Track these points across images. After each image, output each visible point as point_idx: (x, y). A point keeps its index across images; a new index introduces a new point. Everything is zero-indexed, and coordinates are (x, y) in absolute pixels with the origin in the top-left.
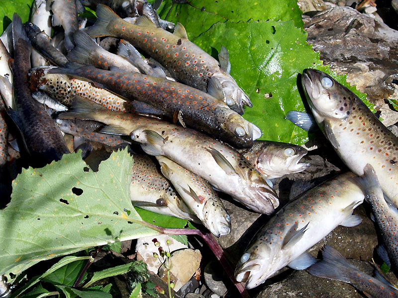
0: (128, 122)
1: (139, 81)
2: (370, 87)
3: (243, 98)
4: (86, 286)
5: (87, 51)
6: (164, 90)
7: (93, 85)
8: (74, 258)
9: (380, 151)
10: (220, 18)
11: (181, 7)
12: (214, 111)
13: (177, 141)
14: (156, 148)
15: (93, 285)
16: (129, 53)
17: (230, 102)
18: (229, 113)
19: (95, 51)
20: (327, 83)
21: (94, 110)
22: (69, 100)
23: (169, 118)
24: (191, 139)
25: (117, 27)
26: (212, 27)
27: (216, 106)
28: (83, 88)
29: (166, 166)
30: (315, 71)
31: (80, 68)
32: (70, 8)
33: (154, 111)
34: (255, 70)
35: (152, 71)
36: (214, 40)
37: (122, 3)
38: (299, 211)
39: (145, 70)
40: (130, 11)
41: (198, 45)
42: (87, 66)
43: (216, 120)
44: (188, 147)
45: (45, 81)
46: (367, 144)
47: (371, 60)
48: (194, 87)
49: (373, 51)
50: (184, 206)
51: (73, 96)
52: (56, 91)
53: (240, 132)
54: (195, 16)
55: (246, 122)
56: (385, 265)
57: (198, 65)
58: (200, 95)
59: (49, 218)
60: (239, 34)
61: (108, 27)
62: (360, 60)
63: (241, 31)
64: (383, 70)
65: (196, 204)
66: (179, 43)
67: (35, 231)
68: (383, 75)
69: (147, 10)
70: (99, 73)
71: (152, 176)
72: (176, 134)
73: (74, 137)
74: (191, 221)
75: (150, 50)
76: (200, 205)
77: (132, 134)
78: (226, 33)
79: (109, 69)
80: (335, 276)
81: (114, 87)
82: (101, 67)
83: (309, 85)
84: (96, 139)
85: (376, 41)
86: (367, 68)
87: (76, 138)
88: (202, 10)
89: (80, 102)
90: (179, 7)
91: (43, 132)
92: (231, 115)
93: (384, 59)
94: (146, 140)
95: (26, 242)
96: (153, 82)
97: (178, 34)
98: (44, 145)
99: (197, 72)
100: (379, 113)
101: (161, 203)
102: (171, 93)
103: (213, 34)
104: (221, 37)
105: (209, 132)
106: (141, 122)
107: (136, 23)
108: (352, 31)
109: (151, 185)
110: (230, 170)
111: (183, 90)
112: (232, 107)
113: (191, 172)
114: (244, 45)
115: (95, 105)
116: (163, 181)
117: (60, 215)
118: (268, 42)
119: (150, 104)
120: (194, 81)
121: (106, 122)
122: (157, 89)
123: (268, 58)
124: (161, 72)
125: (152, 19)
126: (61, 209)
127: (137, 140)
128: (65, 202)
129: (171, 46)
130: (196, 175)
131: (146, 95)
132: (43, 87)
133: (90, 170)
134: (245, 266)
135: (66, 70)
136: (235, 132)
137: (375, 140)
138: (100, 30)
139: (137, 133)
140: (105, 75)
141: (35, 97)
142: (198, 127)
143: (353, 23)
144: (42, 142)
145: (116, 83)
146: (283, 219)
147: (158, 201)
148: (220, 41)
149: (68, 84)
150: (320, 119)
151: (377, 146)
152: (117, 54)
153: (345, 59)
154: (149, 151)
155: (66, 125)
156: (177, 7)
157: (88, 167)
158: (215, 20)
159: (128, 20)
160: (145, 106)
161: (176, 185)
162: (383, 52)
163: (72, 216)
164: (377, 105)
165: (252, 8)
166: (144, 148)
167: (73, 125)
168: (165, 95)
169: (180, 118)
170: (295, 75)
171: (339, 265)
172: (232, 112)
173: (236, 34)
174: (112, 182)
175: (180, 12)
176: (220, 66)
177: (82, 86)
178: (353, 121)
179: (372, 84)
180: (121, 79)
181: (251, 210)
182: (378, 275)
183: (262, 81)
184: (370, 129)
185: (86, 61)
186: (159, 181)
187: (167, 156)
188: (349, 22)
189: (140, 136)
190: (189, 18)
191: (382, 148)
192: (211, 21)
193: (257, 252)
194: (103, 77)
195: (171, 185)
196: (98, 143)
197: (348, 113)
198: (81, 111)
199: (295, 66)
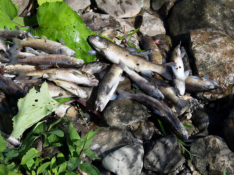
0: (39, 73)
1: (38, 58)
2: (110, 35)
3: (74, 52)
4: (49, 130)
5: (15, 54)
6: (48, 58)
7: (22, 65)
8: (40, 123)
9: (122, 54)
10: (55, 29)
11: (38, 30)
12: (67, 60)
13: (59, 73)
14: (53, 78)
15: (51, 129)
16: (30, 50)
17: (70, 55)
18: (72, 58)
19: (18, 54)
20: (98, 38)
21: (26, 73)
22: (16, 72)
23: (53, 67)
24: (64, 71)
25: (22, 43)
26: (53, 33)
27: (67, 58)
28: (19, 67)
29: (58, 82)
30: (92, 35)
31: (15, 61)
32: (2, 43)
33: (48, 66)
34: (73, 42)
35: (40, 54)
36: (56, 37)
37: (19, 35)
38: (107, 82)
39: (38, 54)
40: (23, 37)
41: (51, 40)
42: (17, 59)
43: (69, 62)
44: (64, 74)
45: (5, 69)
46: (117, 53)
47: (106, 26)
48: (56, 54)
49: (105, 23)
50: (69, 93)
51: (17, 71)
52: (10, 71)
53: (78, 63)
54: (45, 31)
55: (78, 59)
56: (137, 89)
57: (55, 46)
58: (60, 56)
59: (30, 113)
60: (64, 32)
61: (19, 44)
62: (103, 28)
63: (64, 31)
64: (112, 28)
65: (74, 91)
66: (45, 41)
67: (27, 118)
68: (112, 30)
69: (29, 34)
70: (23, 60)
71: (54, 87)
72: (58, 71)
73: (21, 84)
74: (72, 97)
75: (37, 47)
76: (75, 91)
77: (42, 76)
78: (59, 33)
79: (25, 58)
80: (125, 98)
81: (30, 63)
82: (22, 58)
83: (92, 41)
84: (29, 82)
85: (103, 20)
86: (107, 29)
87: (22, 84)
88: (47, 28)
89: (20, 72)
90: (37, 30)
91: (12, 86)
92: (73, 59)
93: (110, 25)
94: (48, 77)
95: (25, 123)
96: (43, 57)
97: (43, 39)
98: (15, 90)
99: (56, 49)
100: (115, 42)
101: (60, 95)
102: (50, 58)
103: (55, 35)
104: (57, 35)
105: (68, 67)
106: (44, 71)
107: (27, 40)
108: (95, 19)
109: (55, 90)
110: (80, 76)
111: (54, 56)
112: (71, 56)
113: (67, 81)
114: (66, 35)
115: (25, 71)
116: (58, 87)
117: (33, 110)
118: (74, 31)
119: (45, 64)
120: (56, 52)
121: (32, 75)
122: (45, 59)
123: (76, 36)
124: (44, 53)
125: (32, 37)
126: (33, 108)
127: (45, 77)
128: (34, 105)
129: (43, 43)
130: (69, 82)
131: (42, 62)
132: (5, 71)
133: (38, 92)
134: (98, 105)
135: (11, 63)
136: (76, 64)
137: (119, 51)
138: (16, 46)
139: (44, 75)
140: (25, 60)
141: (4, 75)
142: (63, 66)
143: (93, 17)
144: (13, 89)
145: (31, 62)
146: (103, 86)
147: (59, 95)
148: (58, 36)
149: (14, 67)
150: (99, 50)
151: (120, 53)
152: (25, 52)
153: (99, 29)
154: (50, 80)
155: (18, 81)
156: (36, 31)
157: (37, 91)
158: (53, 30)
159: (24, 40)
160: (43, 65)
161: (64, 87)
162: (108, 22)
163: (37, 109)
164: (114, 40)
165: (65, 22)
166: (48, 79)
167: (20, 80)
168: (49, 60)
169: (57, 65)
170: (86, 39)
171: (125, 94)
172: (73, 58)
173: (62, 32)
174: (45, 94)
175: (38, 32)
176: (62, 44)
177: (19, 66)
178: (110, 47)
179: (110, 34)
180: (32, 60)
181: (91, 87)
182: (137, 93)
183: (76, 44)
184: (116, 48)
185: (16, 58)
186: (57, 88)
187: (57, 79)
188: (92, 17)
189: (46, 76)
190: (43, 33)
191: (122, 53)
192: (52, 31)
193: (100, 99)
194: (25, 61)
195: (62, 88)
196: (31, 83)
197: (108, 45)
198: (22, 75)
199: (85, 36)
